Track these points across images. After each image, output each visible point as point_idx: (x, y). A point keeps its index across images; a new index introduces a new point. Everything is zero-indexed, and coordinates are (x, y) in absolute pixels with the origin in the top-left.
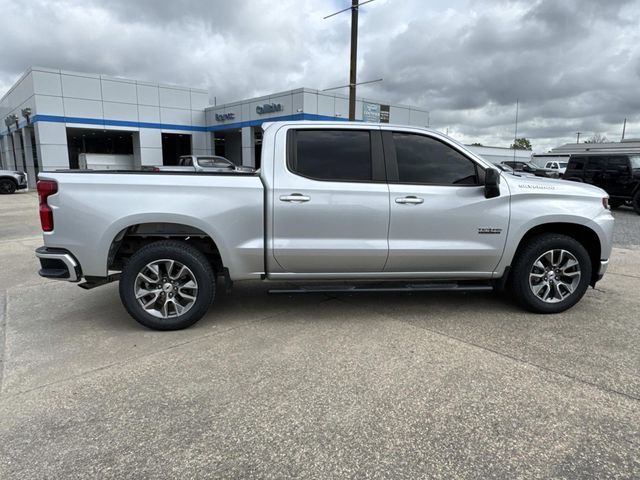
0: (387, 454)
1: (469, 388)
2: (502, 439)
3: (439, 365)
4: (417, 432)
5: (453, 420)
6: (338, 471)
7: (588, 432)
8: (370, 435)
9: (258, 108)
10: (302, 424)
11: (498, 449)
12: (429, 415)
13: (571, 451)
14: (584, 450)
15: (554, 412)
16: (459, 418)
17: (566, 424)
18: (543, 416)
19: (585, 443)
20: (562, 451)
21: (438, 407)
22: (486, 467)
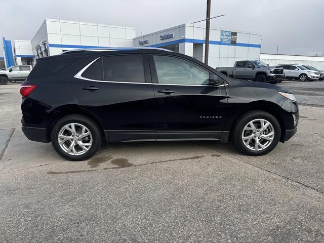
0: (170, 215)
1: (234, 185)
2: (241, 213)
3: (221, 172)
4: (192, 206)
5: (216, 202)
6: (139, 221)
7: (298, 214)
8: (165, 205)
9: (161, 37)
10: (131, 197)
11: (236, 218)
12: (203, 198)
13: (281, 224)
14: (290, 223)
15: (281, 201)
16: (220, 201)
17: (286, 208)
18: (273, 203)
19: (293, 220)
20: (275, 223)
21: (210, 194)
22: (224, 227)
